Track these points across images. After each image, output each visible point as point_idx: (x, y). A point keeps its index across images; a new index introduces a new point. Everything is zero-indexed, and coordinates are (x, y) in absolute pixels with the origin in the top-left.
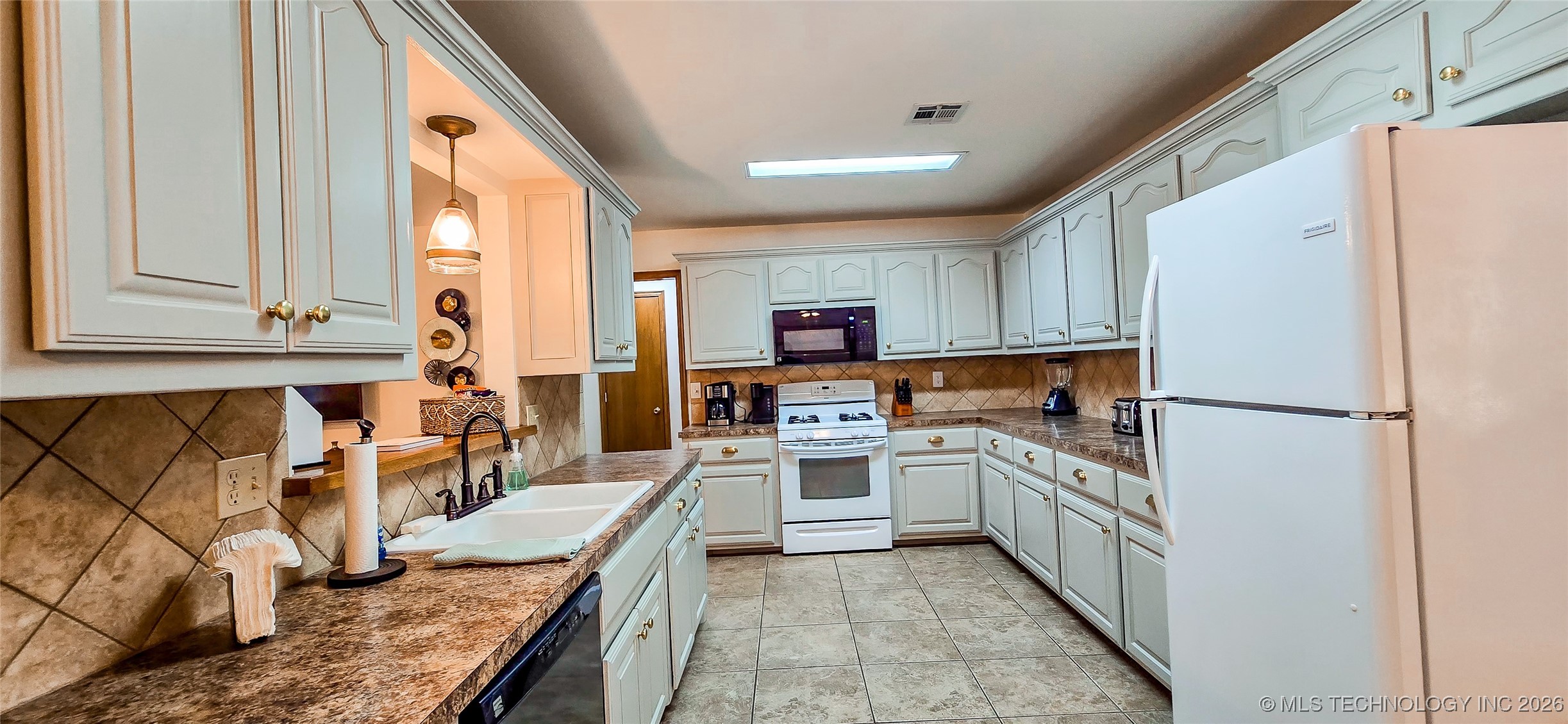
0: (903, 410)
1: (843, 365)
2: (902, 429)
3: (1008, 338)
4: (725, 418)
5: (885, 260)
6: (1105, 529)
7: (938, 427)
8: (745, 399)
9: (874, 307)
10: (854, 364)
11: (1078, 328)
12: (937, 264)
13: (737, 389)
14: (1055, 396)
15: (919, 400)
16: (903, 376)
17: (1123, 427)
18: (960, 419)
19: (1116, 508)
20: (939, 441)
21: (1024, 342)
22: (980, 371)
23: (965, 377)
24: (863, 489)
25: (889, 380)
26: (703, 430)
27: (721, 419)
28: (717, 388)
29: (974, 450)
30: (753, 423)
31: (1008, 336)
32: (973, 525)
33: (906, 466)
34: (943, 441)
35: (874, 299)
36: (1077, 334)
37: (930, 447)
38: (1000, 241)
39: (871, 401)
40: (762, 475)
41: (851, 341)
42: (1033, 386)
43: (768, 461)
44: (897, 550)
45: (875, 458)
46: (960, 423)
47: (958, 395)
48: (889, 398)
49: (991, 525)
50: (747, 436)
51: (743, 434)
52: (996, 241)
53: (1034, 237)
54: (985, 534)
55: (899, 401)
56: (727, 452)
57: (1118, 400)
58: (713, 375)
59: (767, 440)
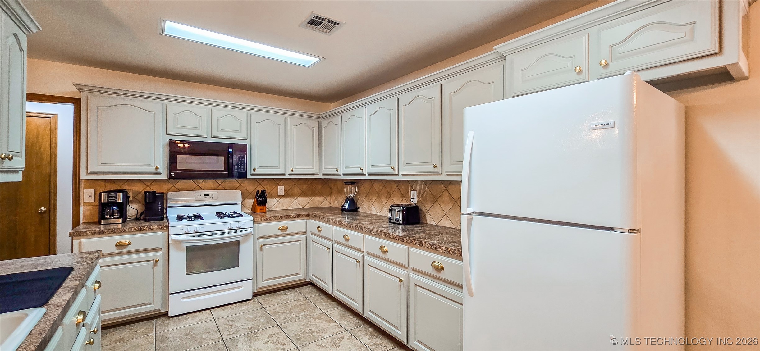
0: (260, 209)
1: (220, 181)
2: (263, 222)
3: (324, 169)
4: (118, 218)
5: (255, 116)
6: (401, 280)
7: (285, 220)
8: (137, 202)
9: (247, 144)
10: (228, 180)
11: (371, 167)
12: (287, 125)
13: (131, 195)
14: (348, 202)
15: (272, 203)
16: (260, 189)
17: (396, 220)
18: (298, 215)
19: (407, 268)
20: (285, 228)
21: (336, 172)
22: (305, 187)
23: (296, 190)
24: (235, 262)
25: (251, 191)
26: (95, 228)
27: (114, 218)
28: (113, 195)
29: (305, 233)
30: (145, 220)
31: (324, 168)
32: (302, 276)
33: (264, 245)
34: (288, 228)
35: (246, 140)
36: (370, 170)
37: (280, 232)
38: (322, 116)
39: (239, 204)
40: (153, 260)
41: (229, 166)
42: (331, 195)
43: (159, 249)
44: (255, 299)
45: (244, 241)
46: (298, 217)
47: (292, 200)
48: (250, 202)
49: (313, 275)
50: (142, 232)
51: (138, 230)
52: (320, 116)
53: (345, 116)
54: (308, 280)
55: (258, 204)
56: (120, 245)
57: (392, 206)
58: (107, 184)
59: (160, 233)
